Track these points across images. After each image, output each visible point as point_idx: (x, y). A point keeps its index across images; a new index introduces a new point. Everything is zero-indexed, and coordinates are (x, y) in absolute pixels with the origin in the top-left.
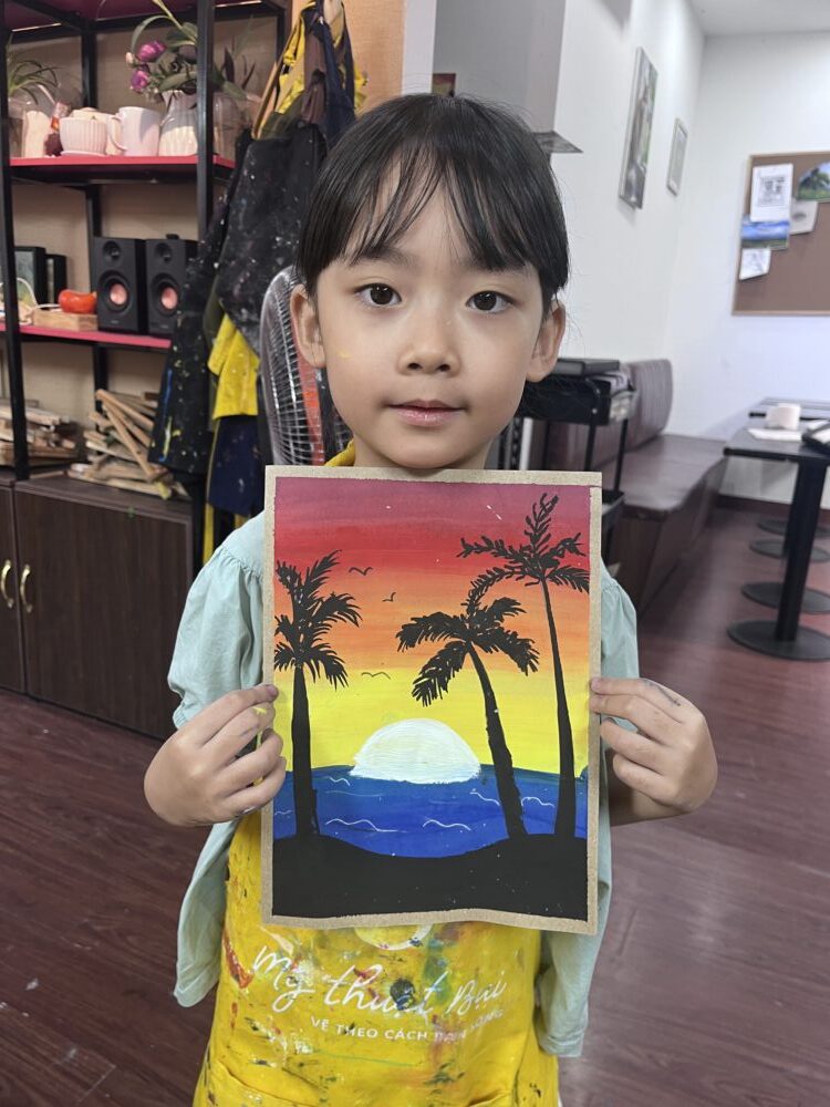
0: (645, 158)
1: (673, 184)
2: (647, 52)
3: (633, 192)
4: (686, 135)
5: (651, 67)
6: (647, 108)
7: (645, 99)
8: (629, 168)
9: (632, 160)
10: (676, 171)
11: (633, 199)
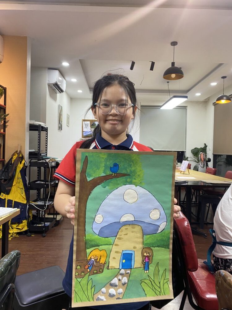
0: (62, 122)
1: (68, 125)
2: (60, 105)
3: (60, 128)
4: (69, 116)
5: (61, 106)
6: (61, 113)
7: (61, 112)
8: (59, 124)
9: (59, 123)
10: (68, 123)
11: (60, 129)
